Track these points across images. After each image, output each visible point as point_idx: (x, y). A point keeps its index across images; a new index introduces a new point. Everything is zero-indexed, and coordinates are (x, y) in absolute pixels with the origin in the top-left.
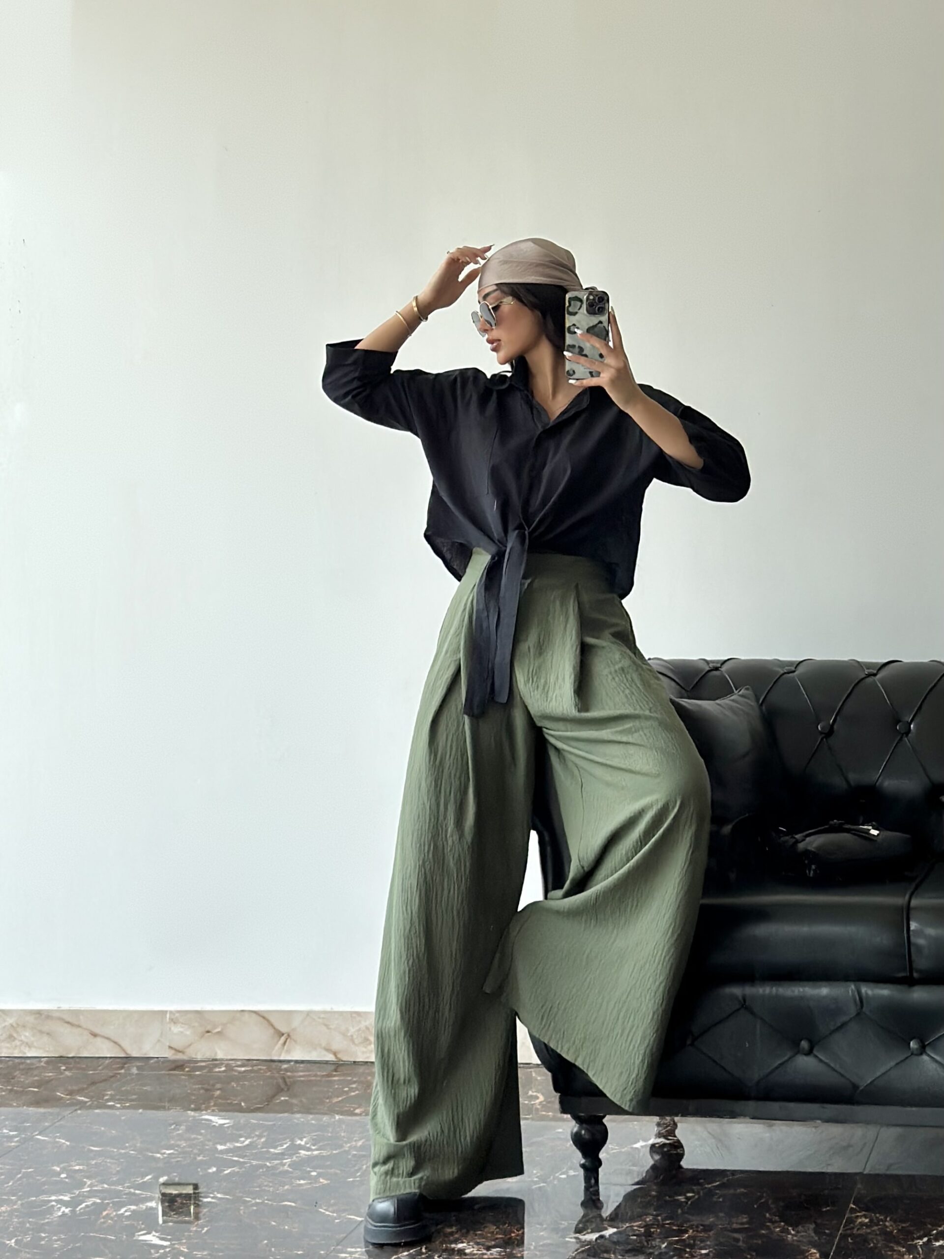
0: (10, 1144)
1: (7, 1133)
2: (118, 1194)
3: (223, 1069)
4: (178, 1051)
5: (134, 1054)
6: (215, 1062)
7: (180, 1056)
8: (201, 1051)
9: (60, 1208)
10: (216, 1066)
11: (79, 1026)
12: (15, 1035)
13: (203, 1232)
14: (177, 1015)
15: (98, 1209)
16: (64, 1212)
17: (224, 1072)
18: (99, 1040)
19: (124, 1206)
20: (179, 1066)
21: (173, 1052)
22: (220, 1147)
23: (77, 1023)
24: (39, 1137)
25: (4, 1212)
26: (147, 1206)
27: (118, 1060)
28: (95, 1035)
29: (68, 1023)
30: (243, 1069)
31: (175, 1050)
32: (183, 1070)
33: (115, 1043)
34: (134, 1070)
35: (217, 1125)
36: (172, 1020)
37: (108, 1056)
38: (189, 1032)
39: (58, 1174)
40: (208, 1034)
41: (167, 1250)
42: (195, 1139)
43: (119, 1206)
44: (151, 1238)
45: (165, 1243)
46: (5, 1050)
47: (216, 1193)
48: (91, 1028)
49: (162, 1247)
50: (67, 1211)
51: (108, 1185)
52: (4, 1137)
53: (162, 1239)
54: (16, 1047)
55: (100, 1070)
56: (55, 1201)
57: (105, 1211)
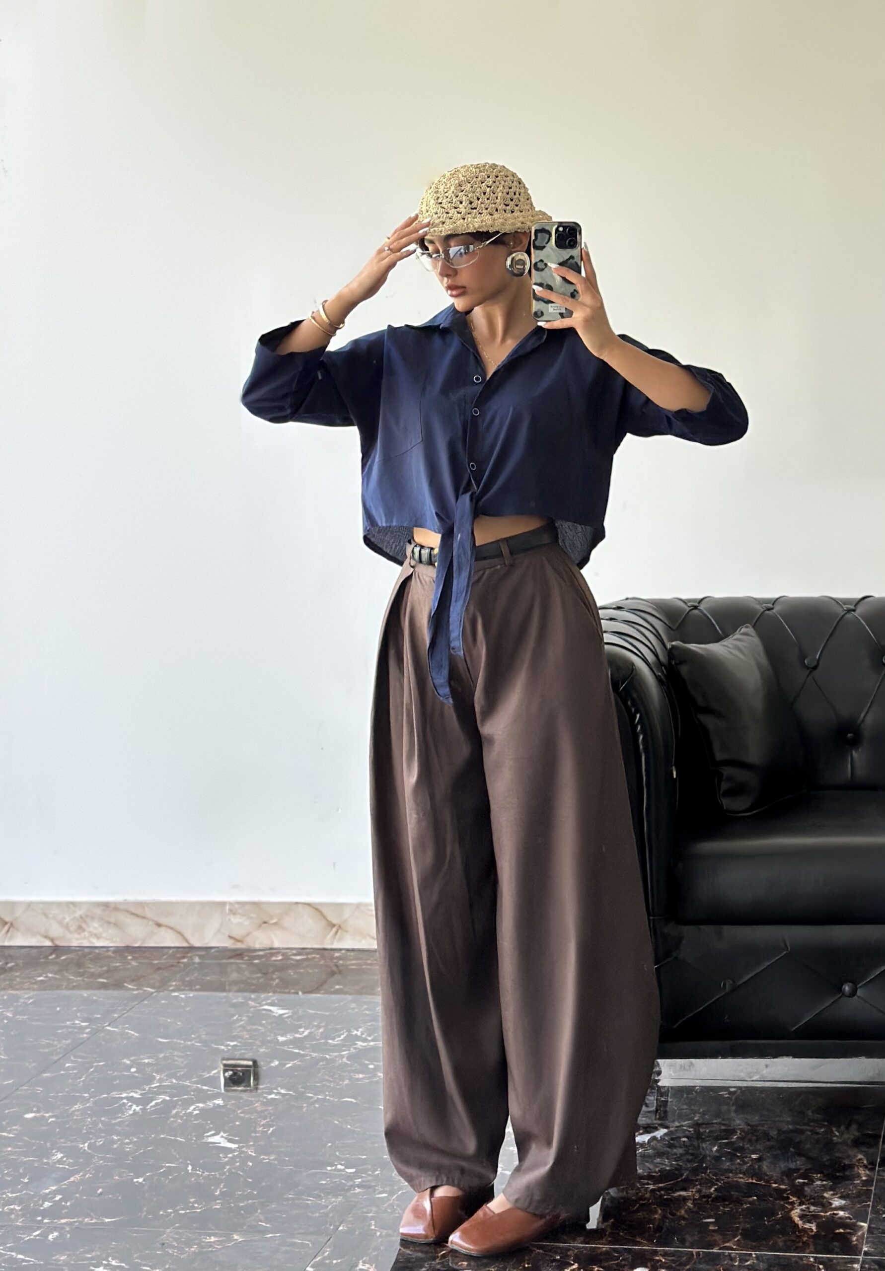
0: (81, 1036)
1: (79, 1024)
2: (184, 1090)
3: (280, 958)
4: (239, 941)
5: (197, 945)
6: (272, 951)
7: (239, 946)
8: (260, 940)
9: (131, 1106)
10: (272, 955)
11: (144, 918)
12: (84, 926)
13: (269, 1132)
14: (236, 906)
15: (166, 1108)
16: (135, 1110)
17: (280, 960)
18: (162, 930)
19: (192, 1104)
20: (238, 954)
21: (232, 941)
22: (281, 1039)
23: (143, 915)
24: (108, 1028)
25: (78, 1110)
26: (214, 1104)
27: (181, 950)
28: (159, 925)
29: (133, 914)
30: (298, 958)
31: (235, 939)
32: (242, 958)
33: (179, 933)
34: (197, 960)
35: (277, 1015)
36: (230, 910)
37: (173, 945)
38: (247, 923)
39: (128, 1068)
40: (265, 925)
41: (236, 1154)
42: (257, 1030)
43: (187, 1103)
44: (220, 1140)
45: (234, 1146)
46: (76, 941)
47: (279, 1089)
48: (156, 919)
49: (230, 1150)
50: (138, 1109)
51: (176, 1080)
52: (76, 1028)
53: (230, 1141)
54: (85, 938)
55: (165, 959)
56: (126, 1098)
57: (174, 1109)
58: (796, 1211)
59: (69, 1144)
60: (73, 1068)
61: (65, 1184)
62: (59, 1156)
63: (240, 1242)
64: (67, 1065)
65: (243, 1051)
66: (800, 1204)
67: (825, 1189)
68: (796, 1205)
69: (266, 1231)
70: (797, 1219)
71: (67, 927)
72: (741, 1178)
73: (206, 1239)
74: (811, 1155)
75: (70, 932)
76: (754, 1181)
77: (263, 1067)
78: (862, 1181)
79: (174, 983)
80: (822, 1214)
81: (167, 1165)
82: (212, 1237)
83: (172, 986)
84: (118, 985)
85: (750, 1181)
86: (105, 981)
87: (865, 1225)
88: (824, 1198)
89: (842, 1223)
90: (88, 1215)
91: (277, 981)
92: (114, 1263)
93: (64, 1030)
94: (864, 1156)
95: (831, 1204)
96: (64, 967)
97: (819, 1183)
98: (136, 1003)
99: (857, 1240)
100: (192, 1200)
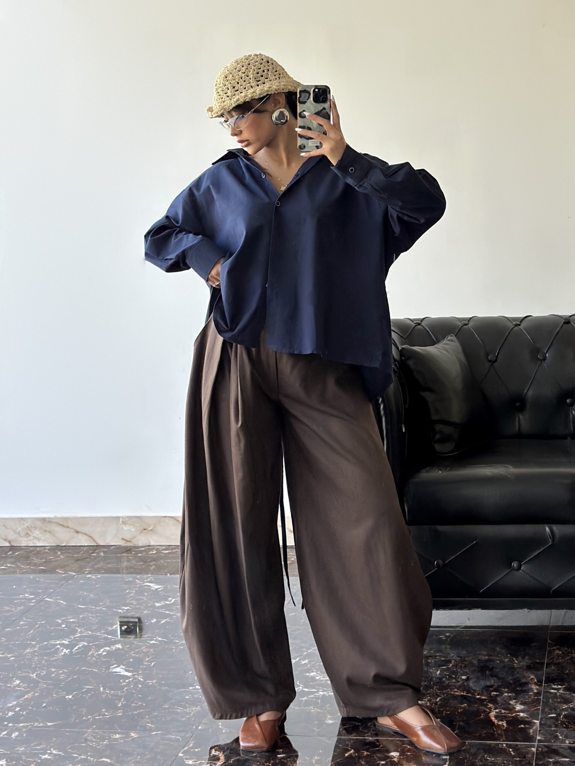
0: (30, 604)
1: (28, 597)
2: (97, 638)
3: (155, 552)
5: (102, 544)
6: (149, 547)
7: (129, 544)
8: (142, 541)
9: (63, 650)
10: (150, 550)
11: (68, 527)
12: (30, 533)
13: (152, 665)
14: (127, 519)
15: (86, 649)
16: (65, 652)
17: (155, 553)
18: (80, 534)
19: (102, 648)
20: (128, 550)
21: (124, 542)
22: (157, 605)
23: (66, 525)
24: (47, 599)
25: (29, 653)
26: (116, 648)
27: (92, 547)
28: (77, 532)
29: (60, 524)
30: (167, 552)
31: (126, 540)
32: (131, 553)
33: (90, 537)
34: (102, 554)
35: (154, 589)
36: (123, 522)
37: (86, 545)
38: (133, 530)
39: (60, 625)
40: (146, 530)
41: (131, 679)
42: (141, 599)
43: (99, 647)
44: (120, 670)
45: (129, 674)
46: (24, 542)
47: (157, 637)
48: (75, 528)
49: (128, 677)
50: (67, 651)
51: (91, 632)
52: (26, 599)
53: (126, 671)
54: (30, 540)
55: (82, 554)
56: (59, 644)
57: (90, 652)
58: (492, 713)
59: (23, 674)
60: (25, 625)
61: (22, 701)
62: (18, 682)
63: (135, 738)
64: (21, 623)
65: (133, 613)
66: (495, 709)
67: (510, 698)
68: (492, 710)
69: (151, 730)
70: (493, 718)
71: (19, 533)
72: (456, 692)
73: (113, 736)
74: (500, 676)
75: (21, 536)
76: (465, 694)
77: (146, 623)
78: (534, 693)
79: (88, 569)
80: (510, 715)
81: (87, 687)
82: (117, 735)
83: (87, 571)
84: (52, 571)
85: (462, 694)
86: (44, 568)
87: (537, 722)
88: (510, 704)
89: (523, 721)
90: (37, 721)
91: (153, 567)
92: (54, 752)
93: (19, 601)
94: (535, 676)
95: (515, 708)
96: (17, 559)
97: (506, 694)
98: (64, 582)
99: (533, 732)
100: (103, 710)
